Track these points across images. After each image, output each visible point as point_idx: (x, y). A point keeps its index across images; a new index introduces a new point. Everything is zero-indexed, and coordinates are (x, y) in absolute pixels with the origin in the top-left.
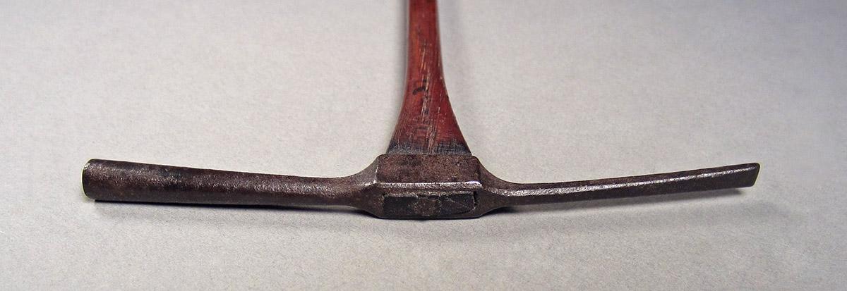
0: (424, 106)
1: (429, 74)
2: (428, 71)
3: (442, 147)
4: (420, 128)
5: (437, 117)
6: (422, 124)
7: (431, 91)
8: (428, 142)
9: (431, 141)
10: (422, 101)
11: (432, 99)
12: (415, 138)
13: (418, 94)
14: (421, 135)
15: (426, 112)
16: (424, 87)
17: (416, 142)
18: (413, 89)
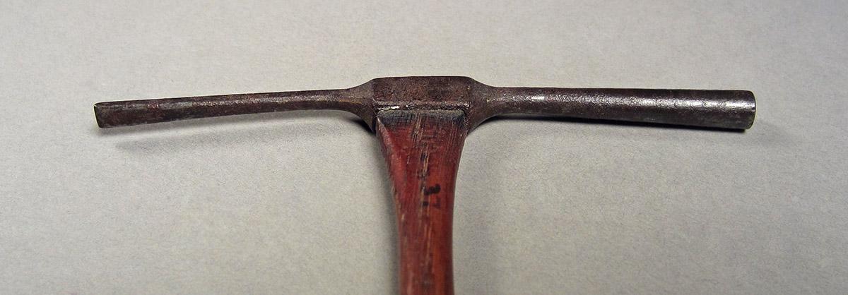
0: (425, 165)
1: (420, 215)
2: (420, 221)
3: (406, 120)
4: (430, 138)
5: (411, 151)
6: (427, 142)
7: (417, 185)
8: (421, 125)
9: (418, 125)
10: (429, 173)
11: (416, 174)
12: (435, 127)
13: (433, 185)
14: (429, 131)
15: (423, 157)
16: (427, 194)
17: (434, 124)
18: (441, 193)
